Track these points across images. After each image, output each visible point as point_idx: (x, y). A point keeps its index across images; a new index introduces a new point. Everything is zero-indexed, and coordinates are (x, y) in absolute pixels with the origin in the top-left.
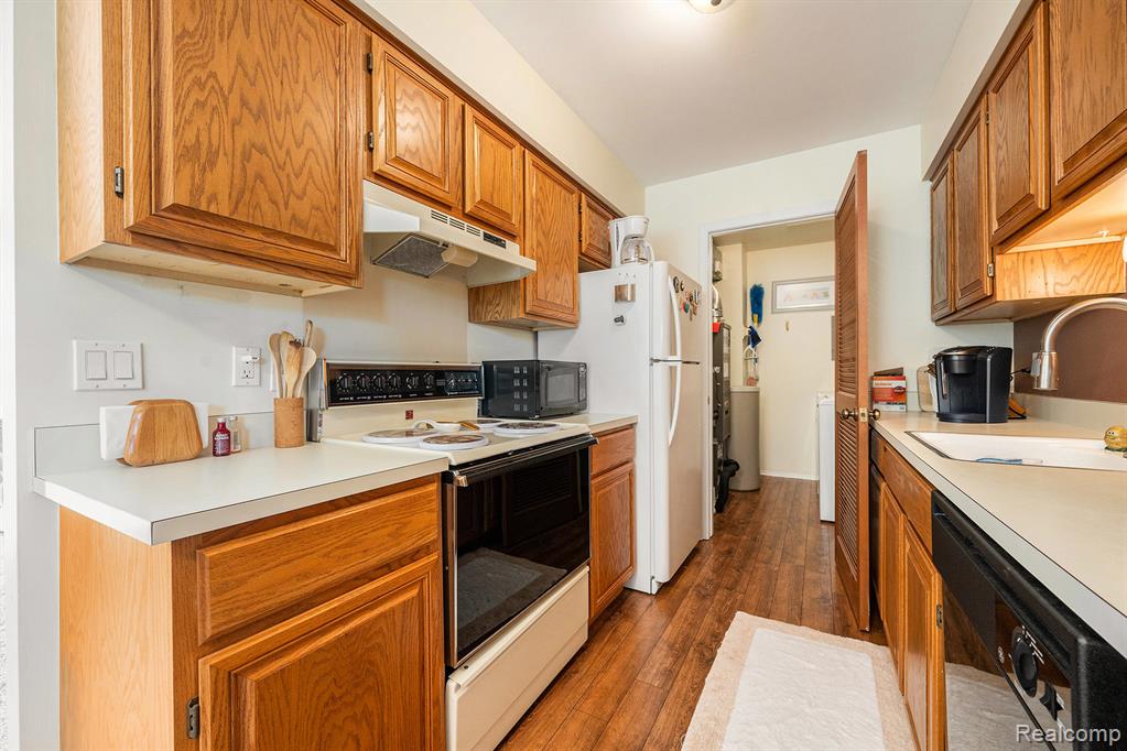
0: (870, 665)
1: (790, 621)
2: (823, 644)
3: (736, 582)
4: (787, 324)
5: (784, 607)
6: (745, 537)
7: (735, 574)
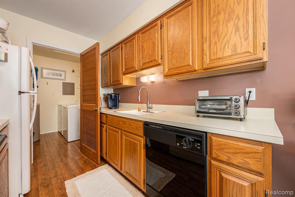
0: (106, 170)
1: (82, 173)
2: (94, 173)
3: (56, 173)
4: (47, 83)
5: (77, 171)
6: (47, 157)
7: (53, 171)
